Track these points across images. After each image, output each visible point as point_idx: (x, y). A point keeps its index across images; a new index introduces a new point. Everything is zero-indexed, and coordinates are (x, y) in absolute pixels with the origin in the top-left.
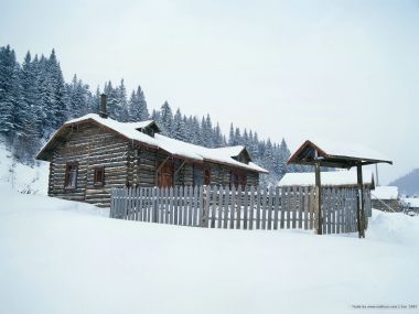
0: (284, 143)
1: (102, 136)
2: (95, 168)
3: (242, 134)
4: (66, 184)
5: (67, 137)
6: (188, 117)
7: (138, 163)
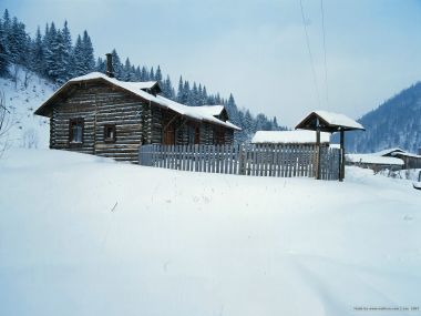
0: (231, 98)
1: (112, 95)
2: (105, 125)
3: (191, 87)
4: (70, 139)
5: (69, 94)
6: (136, 68)
7: (152, 122)
